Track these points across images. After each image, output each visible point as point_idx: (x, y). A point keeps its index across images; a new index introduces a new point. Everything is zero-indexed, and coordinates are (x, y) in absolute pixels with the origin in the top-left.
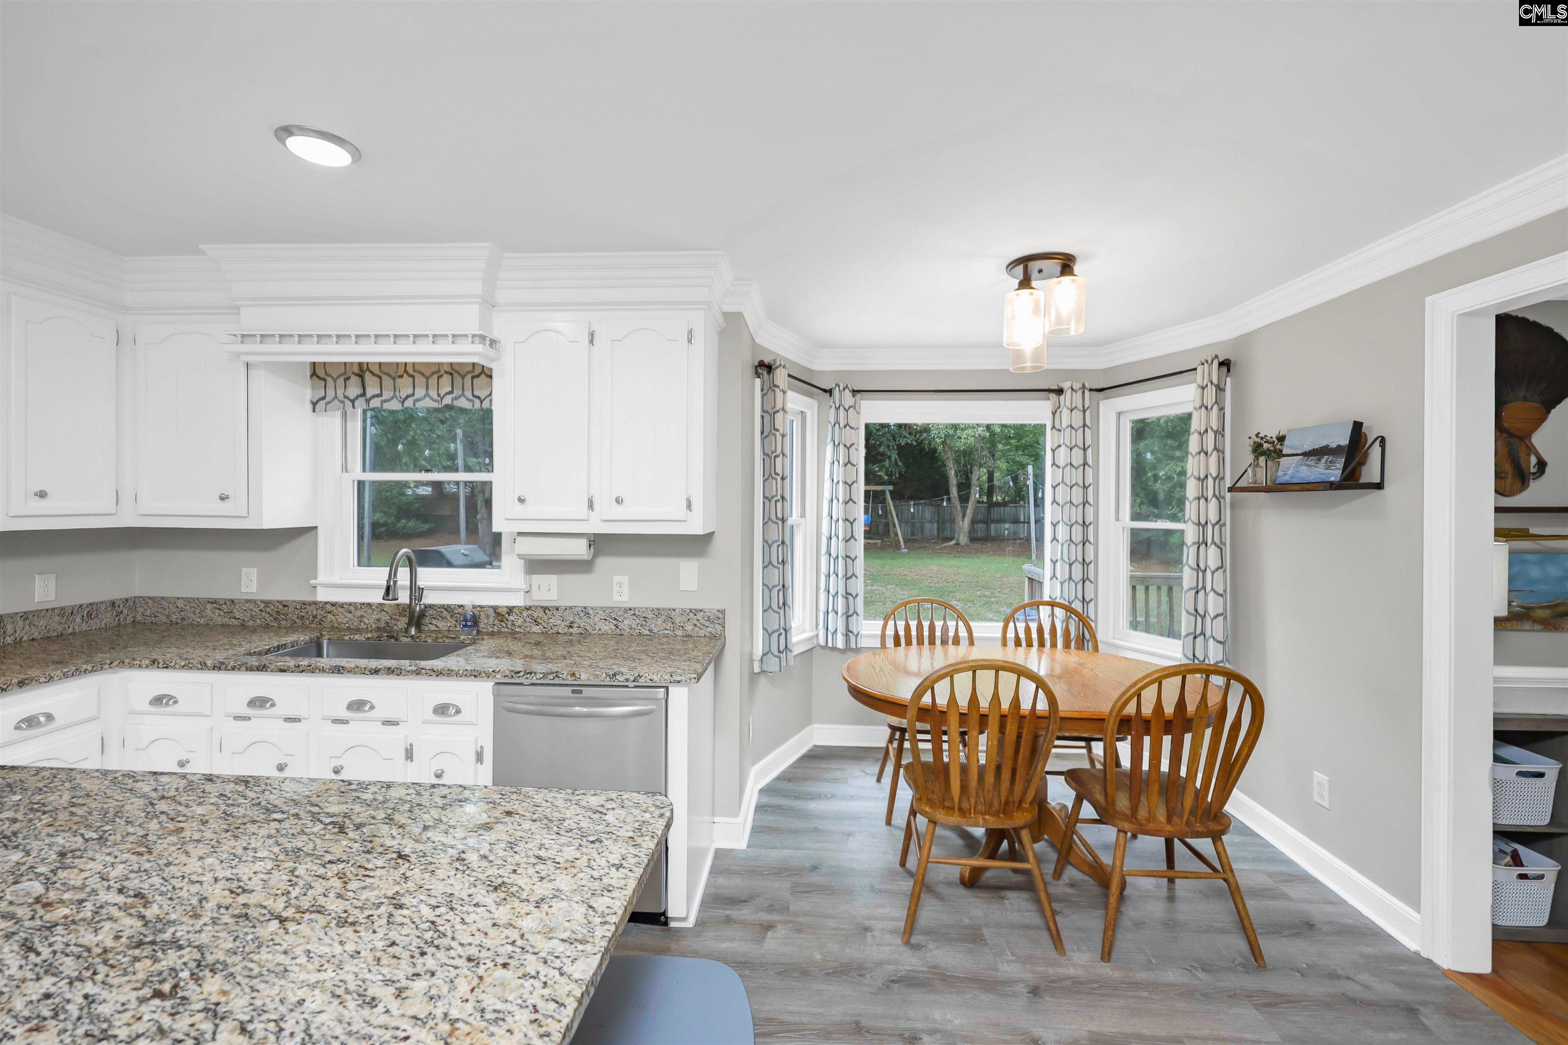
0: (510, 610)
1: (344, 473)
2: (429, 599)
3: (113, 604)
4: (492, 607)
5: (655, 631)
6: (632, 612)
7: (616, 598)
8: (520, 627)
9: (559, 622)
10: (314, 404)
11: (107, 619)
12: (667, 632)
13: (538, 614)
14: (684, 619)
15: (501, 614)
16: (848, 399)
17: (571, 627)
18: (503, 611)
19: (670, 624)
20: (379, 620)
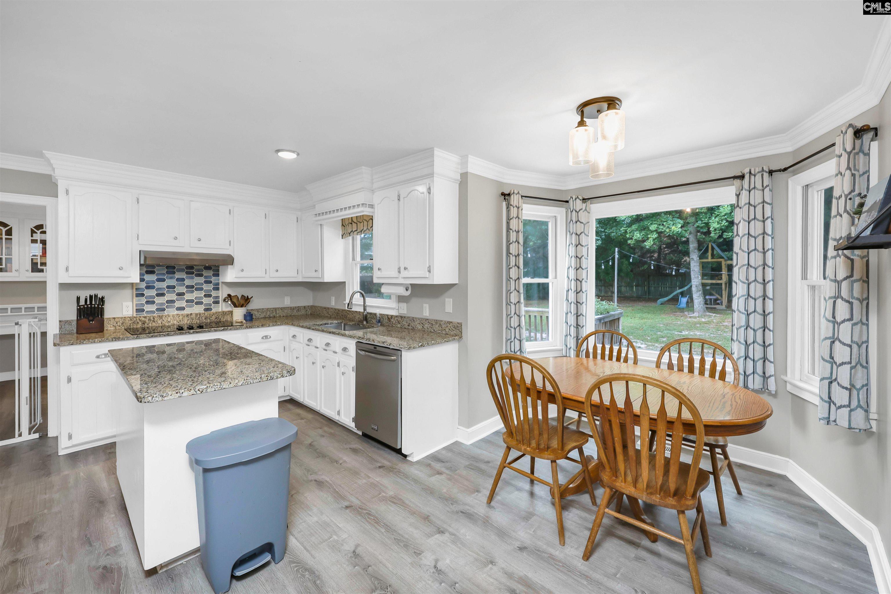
0: (392, 316)
1: (353, 261)
2: (369, 310)
3: (305, 307)
4: (387, 315)
5: (436, 331)
6: (428, 321)
7: (424, 315)
8: (394, 324)
9: (405, 323)
10: (342, 236)
11: (303, 312)
12: (439, 331)
13: (399, 319)
14: (445, 326)
15: (390, 318)
16: (579, 204)
17: (409, 326)
18: (390, 317)
19: (441, 328)
20: (359, 318)
